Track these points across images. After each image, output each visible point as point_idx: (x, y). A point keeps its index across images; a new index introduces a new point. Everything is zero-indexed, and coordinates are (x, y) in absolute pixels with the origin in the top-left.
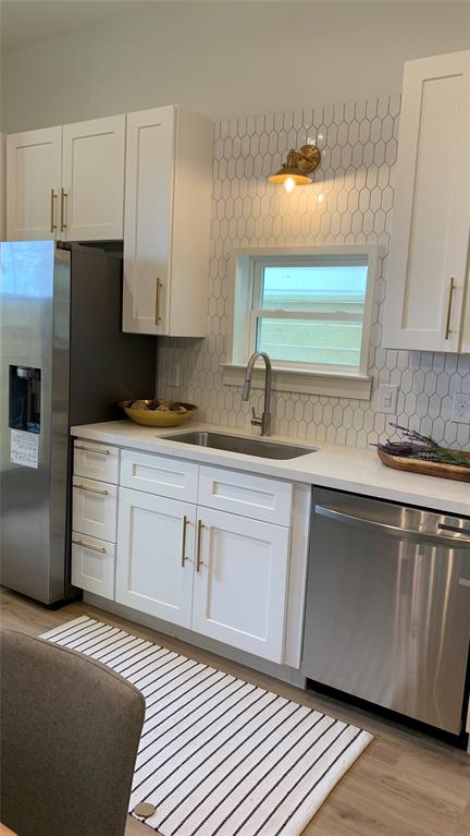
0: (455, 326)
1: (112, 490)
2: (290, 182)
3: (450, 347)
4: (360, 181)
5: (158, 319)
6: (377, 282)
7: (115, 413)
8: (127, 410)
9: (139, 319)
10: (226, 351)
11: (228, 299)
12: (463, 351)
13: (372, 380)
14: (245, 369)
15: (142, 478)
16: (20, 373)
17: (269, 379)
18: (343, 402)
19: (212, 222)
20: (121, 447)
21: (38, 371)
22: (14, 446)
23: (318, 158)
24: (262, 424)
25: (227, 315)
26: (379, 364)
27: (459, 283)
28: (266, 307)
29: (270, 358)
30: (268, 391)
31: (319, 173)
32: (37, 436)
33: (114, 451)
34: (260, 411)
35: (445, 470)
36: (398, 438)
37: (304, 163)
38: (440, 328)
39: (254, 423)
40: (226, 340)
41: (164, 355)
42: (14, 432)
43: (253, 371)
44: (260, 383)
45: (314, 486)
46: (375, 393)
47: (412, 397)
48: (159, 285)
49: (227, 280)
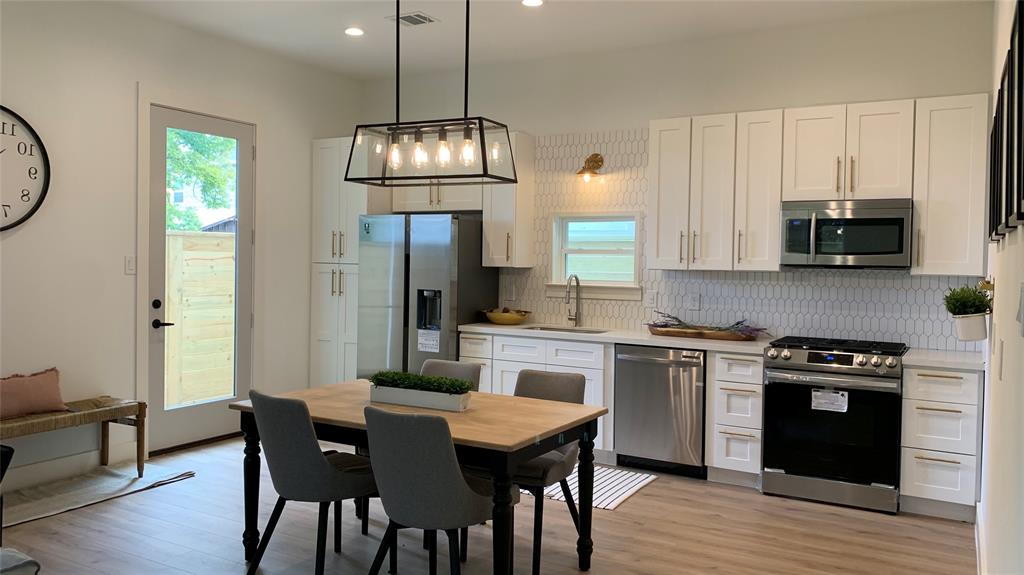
0: (685, 256)
1: (488, 362)
2: (587, 177)
3: (683, 267)
4: (628, 176)
5: (508, 257)
6: (641, 230)
7: (481, 318)
8: (489, 315)
9: (493, 257)
10: (548, 275)
11: (548, 242)
12: (690, 268)
13: (642, 289)
14: (565, 287)
15: (509, 353)
16: (425, 293)
17: (578, 290)
18: (626, 303)
19: (535, 196)
20: (493, 335)
21: (440, 292)
22: (421, 340)
23: (602, 161)
24: (575, 320)
25: (548, 255)
26: (645, 278)
27: (685, 233)
28: (570, 247)
29: (580, 278)
30: (578, 299)
31: (603, 169)
32: (438, 332)
33: (489, 338)
34: (573, 312)
35: (685, 333)
36: (661, 320)
37: (594, 164)
38: (677, 258)
39: (570, 319)
40: (548, 268)
41: (504, 280)
42: (420, 331)
43: (571, 287)
44: (573, 295)
45: (616, 344)
46: (645, 295)
47: (666, 298)
48: (508, 237)
49: (547, 231)
